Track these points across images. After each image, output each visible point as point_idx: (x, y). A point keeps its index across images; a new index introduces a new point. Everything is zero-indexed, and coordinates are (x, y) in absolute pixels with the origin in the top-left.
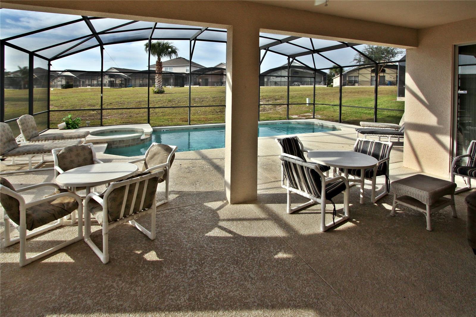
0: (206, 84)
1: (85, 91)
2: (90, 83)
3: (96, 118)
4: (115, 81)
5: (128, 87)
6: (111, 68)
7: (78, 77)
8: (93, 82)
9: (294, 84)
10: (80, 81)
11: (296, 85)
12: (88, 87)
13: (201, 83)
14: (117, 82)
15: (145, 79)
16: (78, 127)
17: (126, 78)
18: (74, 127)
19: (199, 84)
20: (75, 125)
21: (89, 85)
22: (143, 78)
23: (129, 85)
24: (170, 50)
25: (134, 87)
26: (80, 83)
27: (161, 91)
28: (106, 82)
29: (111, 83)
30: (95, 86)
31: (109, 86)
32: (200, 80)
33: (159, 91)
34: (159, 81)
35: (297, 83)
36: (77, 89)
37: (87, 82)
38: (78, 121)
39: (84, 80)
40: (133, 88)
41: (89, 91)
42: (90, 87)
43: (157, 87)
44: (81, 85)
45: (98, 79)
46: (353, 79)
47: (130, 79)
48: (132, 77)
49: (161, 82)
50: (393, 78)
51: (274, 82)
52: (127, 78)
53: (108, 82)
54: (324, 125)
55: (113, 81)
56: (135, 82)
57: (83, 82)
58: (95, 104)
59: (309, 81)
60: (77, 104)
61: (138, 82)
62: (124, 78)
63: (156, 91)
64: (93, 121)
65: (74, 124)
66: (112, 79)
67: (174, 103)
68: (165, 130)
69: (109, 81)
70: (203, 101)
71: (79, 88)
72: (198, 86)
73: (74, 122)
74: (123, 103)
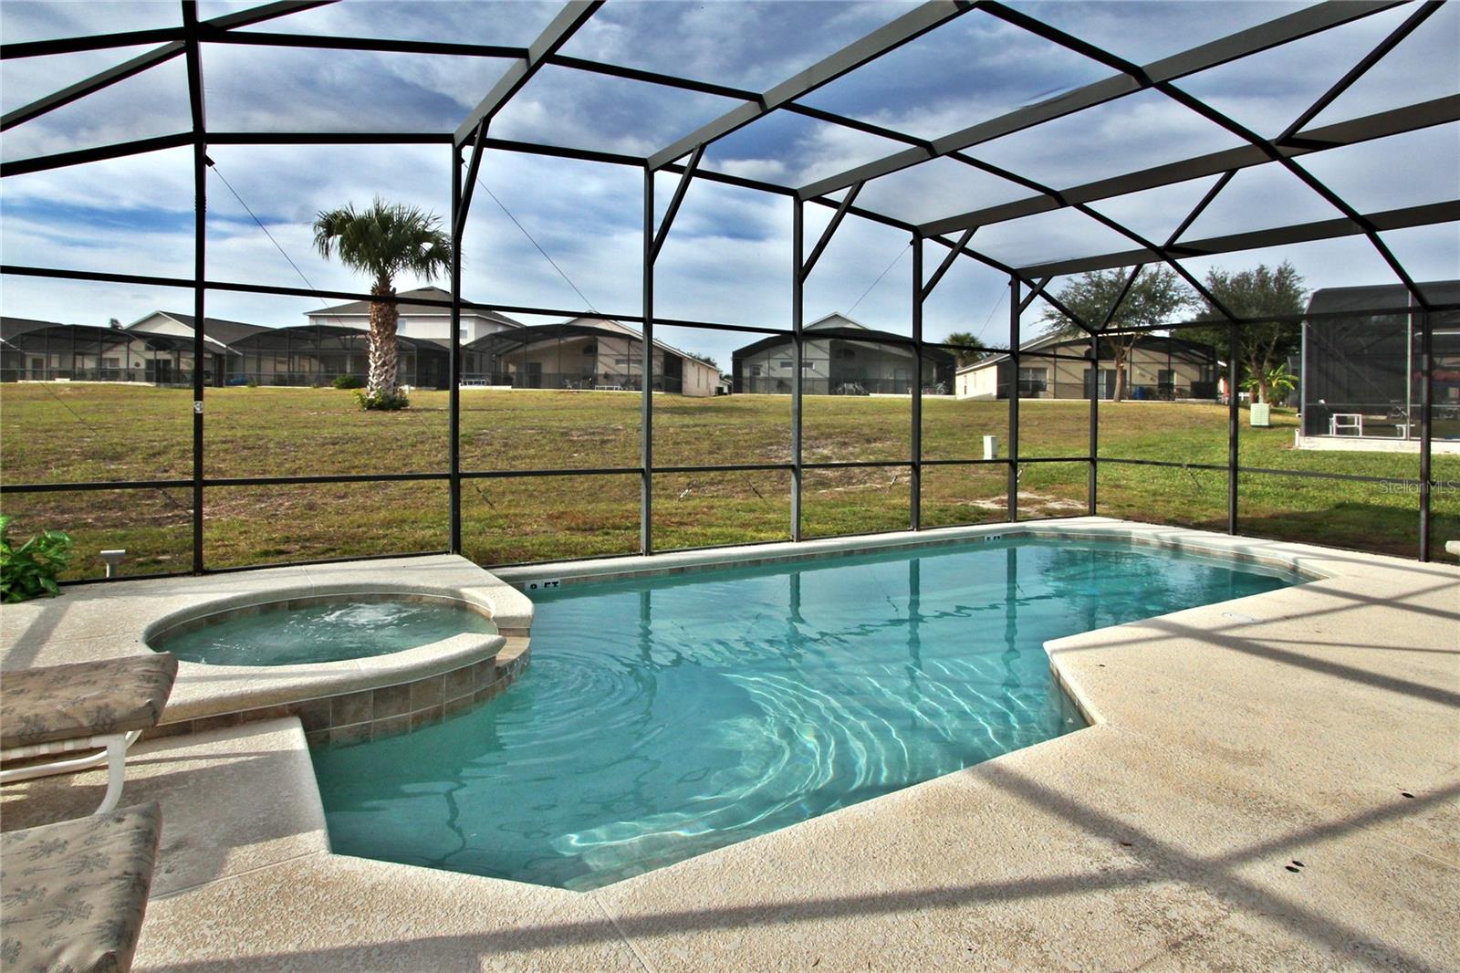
0: (535, 383)
1: (53, 394)
2: (68, 367)
3: (134, 515)
4: (173, 365)
5: (229, 384)
6: (156, 316)
7: (11, 342)
8: (79, 364)
9: (844, 389)
10: (23, 358)
11: (851, 393)
12: (59, 381)
13: (514, 377)
14: (183, 367)
15: (296, 358)
16: (51, 587)
17: (217, 351)
18: (30, 585)
19: (507, 380)
20: (36, 578)
21: (63, 374)
22: (291, 356)
23: (231, 376)
24: (427, 246)
25: (253, 386)
26: (23, 364)
27: (395, 400)
28: (137, 365)
29: (158, 369)
30: (89, 376)
31: (148, 379)
32: (512, 369)
33: (386, 401)
34: (384, 364)
35: (851, 386)
36: (10, 387)
37: (55, 364)
38: (52, 552)
39: (42, 356)
40: (253, 389)
41: (68, 396)
42: (67, 381)
43: (377, 384)
44: (29, 374)
45: (102, 353)
46: (1031, 379)
47: (238, 356)
48: (248, 350)
49: (393, 368)
50: (1149, 376)
51: (775, 379)
52: (224, 352)
53: (143, 366)
54: (1185, 545)
55: (167, 362)
56: (259, 369)
57: (37, 363)
58: (119, 449)
59: (888, 381)
60: (26, 447)
61: (268, 367)
62: (213, 353)
63: (371, 401)
64: (120, 532)
65: (27, 569)
66: (162, 355)
67: (488, 448)
68: (540, 583)
69: (149, 362)
70: (603, 442)
71: (20, 382)
72: (508, 388)
73: (27, 555)
74: (260, 447)
